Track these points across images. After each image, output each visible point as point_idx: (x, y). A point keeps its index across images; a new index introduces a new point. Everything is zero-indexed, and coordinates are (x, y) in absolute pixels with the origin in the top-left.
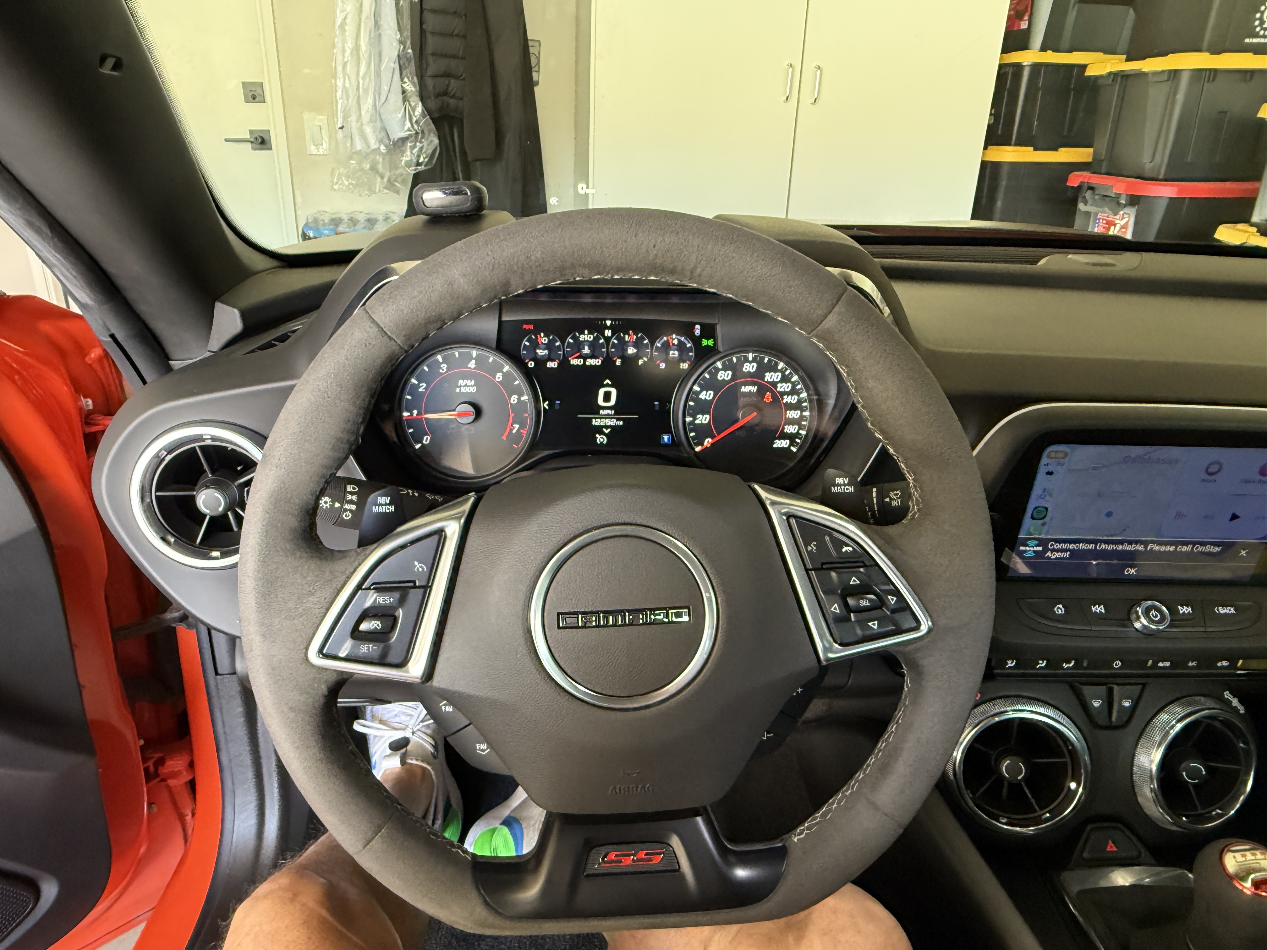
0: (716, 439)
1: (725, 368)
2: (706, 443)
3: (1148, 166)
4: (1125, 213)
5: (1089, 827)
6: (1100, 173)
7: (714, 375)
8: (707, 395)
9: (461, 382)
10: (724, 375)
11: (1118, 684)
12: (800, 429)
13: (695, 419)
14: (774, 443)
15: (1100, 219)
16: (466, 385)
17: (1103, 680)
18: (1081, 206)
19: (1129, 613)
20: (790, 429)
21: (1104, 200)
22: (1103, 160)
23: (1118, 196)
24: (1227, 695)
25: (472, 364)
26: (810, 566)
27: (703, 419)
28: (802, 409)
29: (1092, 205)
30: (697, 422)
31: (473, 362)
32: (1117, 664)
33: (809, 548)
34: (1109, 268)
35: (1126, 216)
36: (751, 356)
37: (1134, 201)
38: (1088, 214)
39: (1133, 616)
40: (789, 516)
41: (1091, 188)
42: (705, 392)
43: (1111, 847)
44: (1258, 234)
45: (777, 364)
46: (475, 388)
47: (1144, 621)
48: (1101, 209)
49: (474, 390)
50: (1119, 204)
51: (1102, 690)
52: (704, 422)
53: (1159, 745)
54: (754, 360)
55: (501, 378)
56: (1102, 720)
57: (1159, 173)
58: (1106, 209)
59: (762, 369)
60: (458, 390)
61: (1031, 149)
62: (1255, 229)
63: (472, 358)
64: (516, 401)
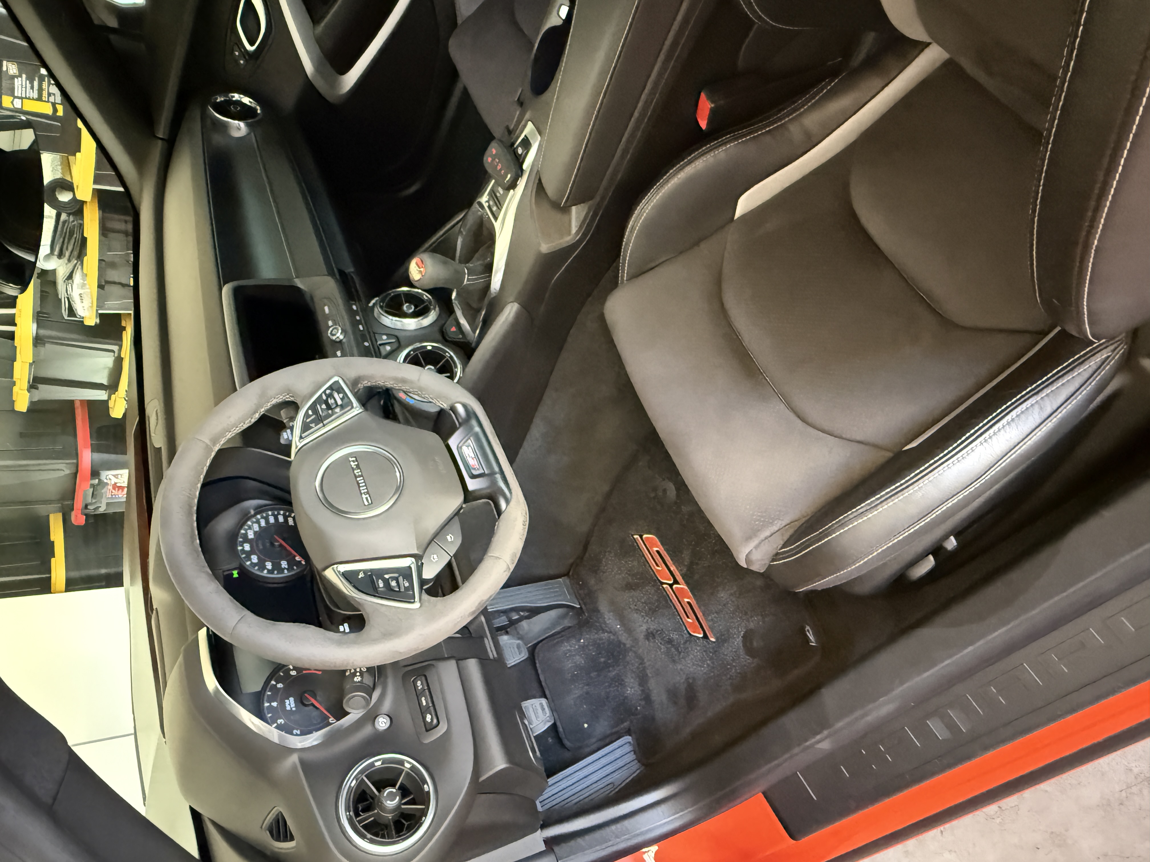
0: (295, 554)
1: (250, 559)
2: (299, 560)
3: (67, 472)
4: (106, 479)
5: (450, 339)
6: (73, 504)
7: (255, 565)
8: (269, 565)
9: (288, 708)
10: (255, 559)
11: (377, 342)
12: (280, 514)
13: (285, 568)
14: (292, 525)
15: (112, 495)
16: (290, 704)
17: (377, 349)
18: (102, 510)
19: (337, 342)
20: (281, 519)
21: (96, 495)
22: (62, 504)
23: (93, 486)
24: (371, 304)
25: (274, 704)
26: (321, 424)
27: (284, 564)
28: (268, 515)
29: (101, 503)
30: (286, 567)
31: (273, 704)
32: (366, 344)
33: (314, 426)
34: (159, 414)
35: (108, 478)
36: (240, 548)
37: (95, 473)
38: (108, 504)
39: (338, 340)
40: (301, 438)
41: (86, 507)
42: (267, 567)
43: (454, 329)
44: (116, 393)
45: (243, 534)
46: (290, 698)
47: (338, 334)
48: (104, 495)
49: (292, 699)
50: (99, 484)
51: (381, 348)
52: (286, 564)
53: (401, 321)
54: (242, 546)
55: (280, 684)
56: (395, 346)
57: (73, 463)
58: (103, 491)
59: (246, 540)
60: (294, 709)
61: (53, 560)
62: (113, 396)
63: (271, 705)
64: (294, 671)
